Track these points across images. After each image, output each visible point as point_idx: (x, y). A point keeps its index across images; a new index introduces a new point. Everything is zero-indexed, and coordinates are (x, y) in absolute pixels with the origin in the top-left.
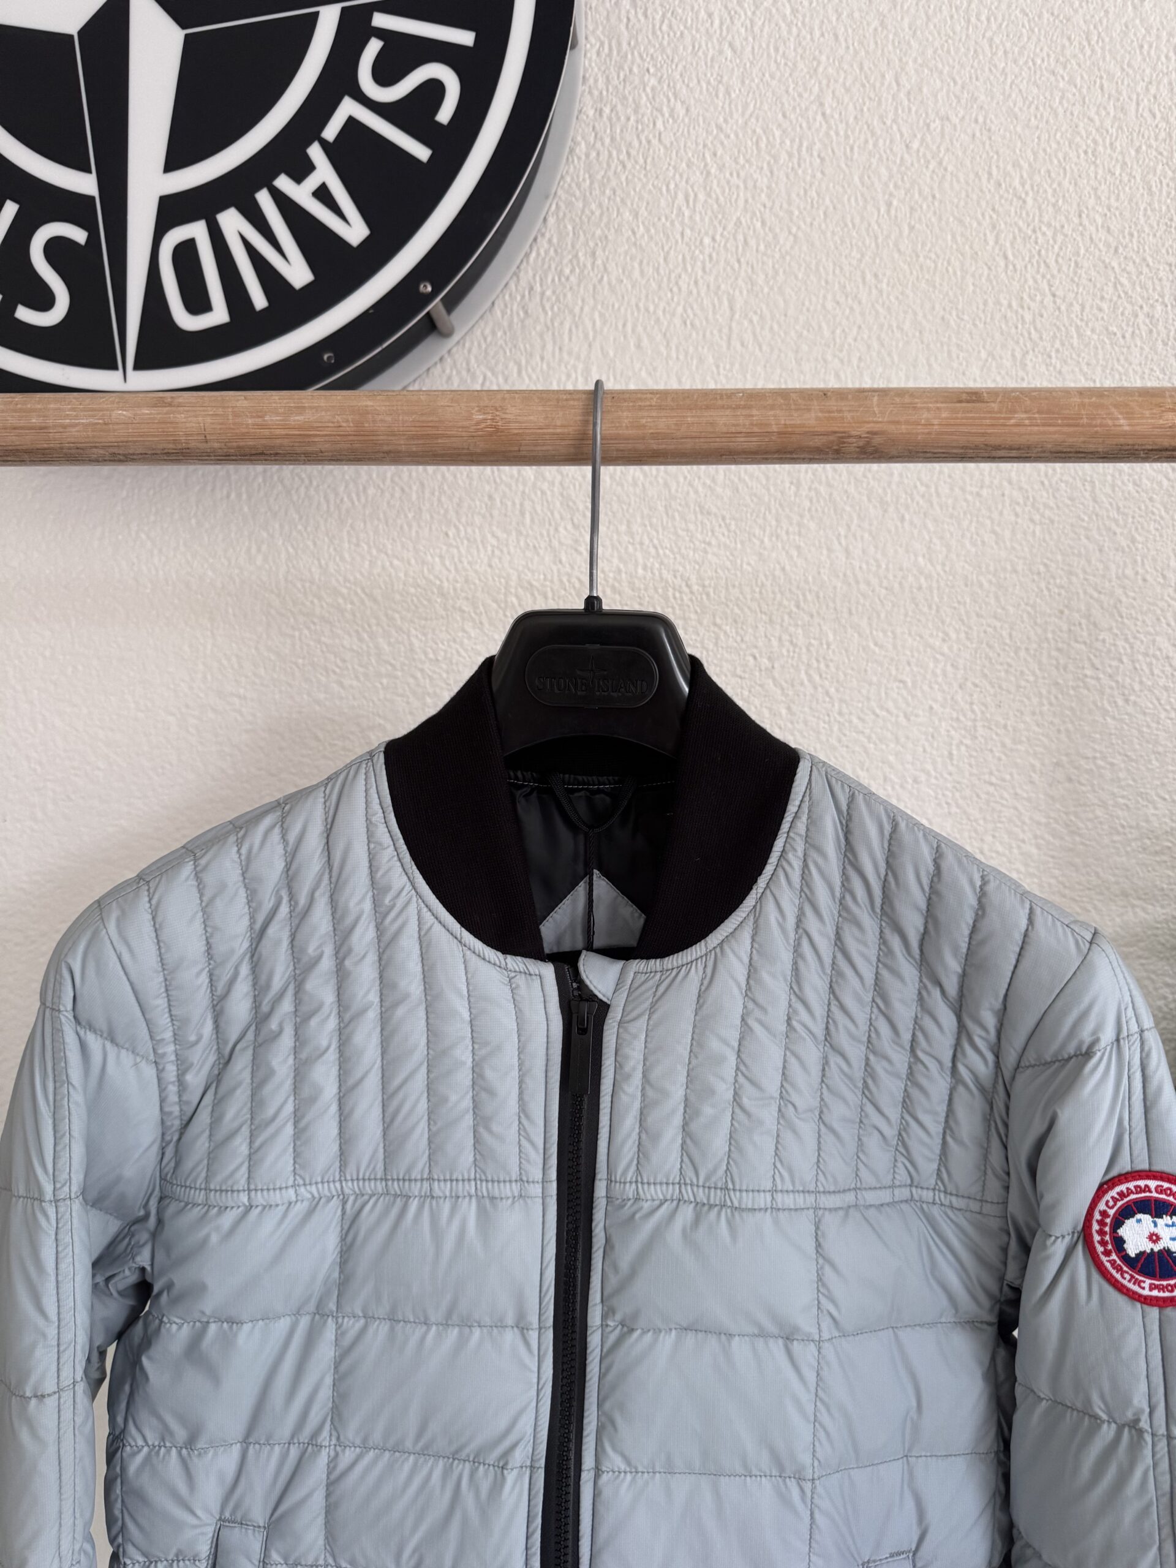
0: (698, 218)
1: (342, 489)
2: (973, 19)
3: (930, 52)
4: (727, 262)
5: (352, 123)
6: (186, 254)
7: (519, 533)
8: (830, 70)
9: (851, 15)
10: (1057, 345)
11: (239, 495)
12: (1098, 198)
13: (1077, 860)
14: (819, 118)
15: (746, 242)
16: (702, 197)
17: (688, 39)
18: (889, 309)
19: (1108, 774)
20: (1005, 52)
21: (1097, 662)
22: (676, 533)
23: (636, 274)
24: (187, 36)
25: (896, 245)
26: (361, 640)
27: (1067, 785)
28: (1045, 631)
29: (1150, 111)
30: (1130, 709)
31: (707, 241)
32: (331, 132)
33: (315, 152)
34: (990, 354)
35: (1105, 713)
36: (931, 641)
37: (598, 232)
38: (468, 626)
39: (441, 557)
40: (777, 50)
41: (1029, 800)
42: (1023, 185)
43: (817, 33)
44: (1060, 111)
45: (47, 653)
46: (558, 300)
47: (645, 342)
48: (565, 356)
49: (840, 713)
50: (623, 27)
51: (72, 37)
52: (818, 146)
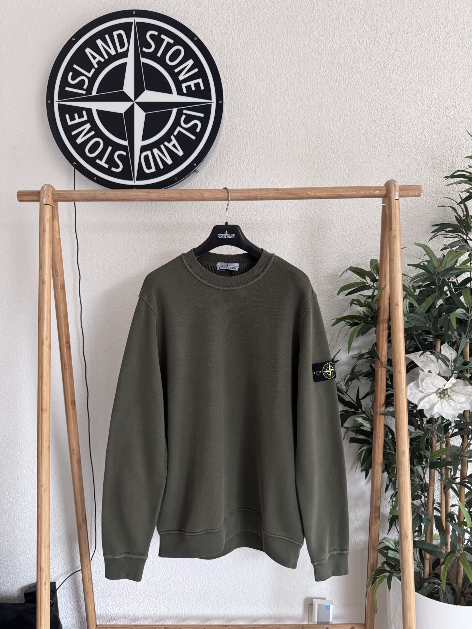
0: (248, 147)
1: (175, 204)
2: (303, 107)
3: (295, 113)
4: (255, 156)
5: (179, 131)
6: (146, 157)
7: (213, 213)
8: (275, 117)
9: (279, 105)
10: (322, 172)
11: (154, 206)
12: (329, 143)
13: (328, 278)
14: (273, 126)
15: (258, 152)
16: (249, 143)
17: (246, 110)
18: (288, 166)
19: (334, 261)
20: (310, 113)
21: (331, 238)
22: (245, 213)
23: (236, 159)
24: (146, 114)
25: (289, 152)
26: (180, 236)
27: (326, 263)
28: (321, 232)
29: (340, 125)
30: (338, 247)
31: (250, 152)
32: (175, 133)
33: (172, 137)
34: (308, 175)
35: (333, 248)
36: (298, 234)
37: (228, 150)
38: (202, 232)
39: (197, 218)
40: (264, 113)
41: (318, 266)
42: (314, 140)
43: (272, 109)
44: (321, 125)
45: (112, 239)
46: (220, 164)
47: (238, 172)
48: (222, 176)
49: (280, 249)
50: (232, 108)
51: (122, 114)
52: (273, 132)
